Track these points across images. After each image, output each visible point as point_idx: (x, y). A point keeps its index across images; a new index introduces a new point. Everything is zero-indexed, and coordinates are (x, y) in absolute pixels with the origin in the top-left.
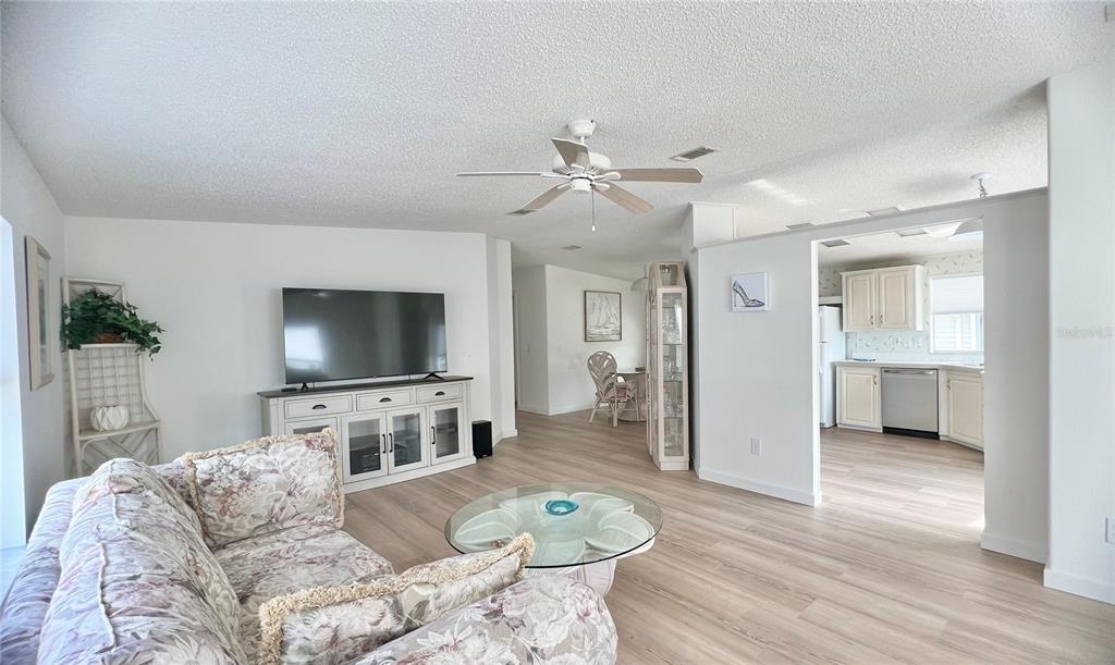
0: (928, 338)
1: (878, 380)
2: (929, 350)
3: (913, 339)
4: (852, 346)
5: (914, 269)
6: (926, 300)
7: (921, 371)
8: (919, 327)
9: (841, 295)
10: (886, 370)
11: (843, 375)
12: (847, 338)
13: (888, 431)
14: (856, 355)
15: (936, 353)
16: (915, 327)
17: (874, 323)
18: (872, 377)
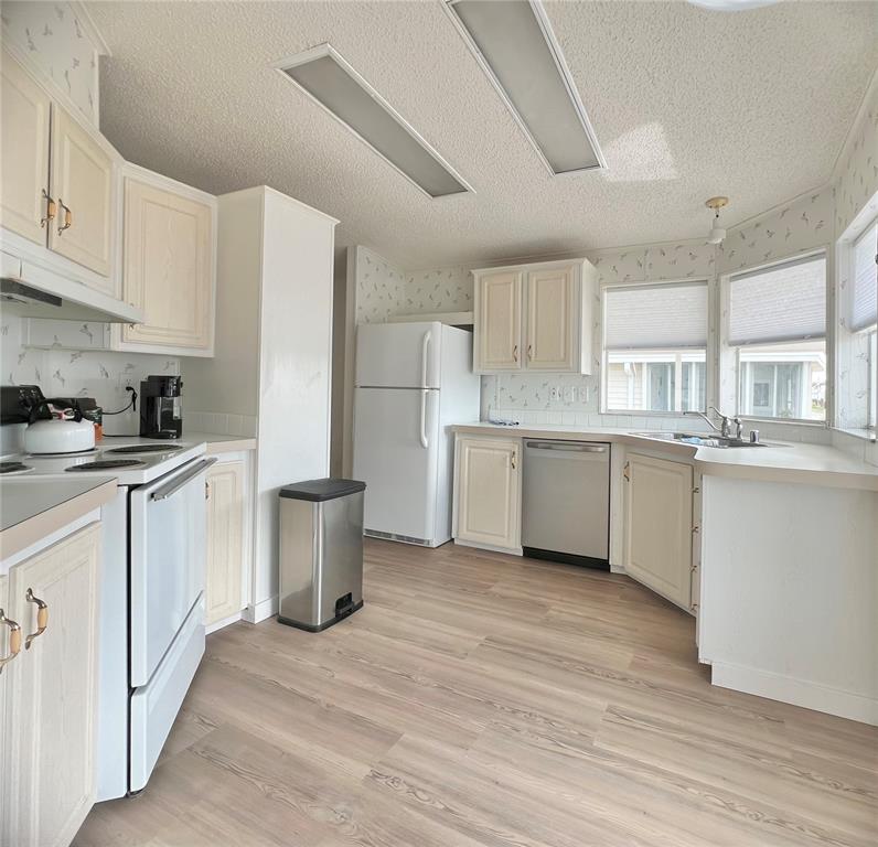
0: (597, 388)
1: (517, 460)
2: (599, 408)
3: (576, 390)
4: (489, 401)
5: (580, 265)
6: (597, 325)
7: (584, 445)
8: (585, 369)
9: (473, 310)
10: (532, 443)
11: (465, 449)
12: (483, 386)
13: (531, 554)
14: (495, 415)
15: (610, 414)
16: (579, 370)
17: (519, 360)
18: (508, 454)
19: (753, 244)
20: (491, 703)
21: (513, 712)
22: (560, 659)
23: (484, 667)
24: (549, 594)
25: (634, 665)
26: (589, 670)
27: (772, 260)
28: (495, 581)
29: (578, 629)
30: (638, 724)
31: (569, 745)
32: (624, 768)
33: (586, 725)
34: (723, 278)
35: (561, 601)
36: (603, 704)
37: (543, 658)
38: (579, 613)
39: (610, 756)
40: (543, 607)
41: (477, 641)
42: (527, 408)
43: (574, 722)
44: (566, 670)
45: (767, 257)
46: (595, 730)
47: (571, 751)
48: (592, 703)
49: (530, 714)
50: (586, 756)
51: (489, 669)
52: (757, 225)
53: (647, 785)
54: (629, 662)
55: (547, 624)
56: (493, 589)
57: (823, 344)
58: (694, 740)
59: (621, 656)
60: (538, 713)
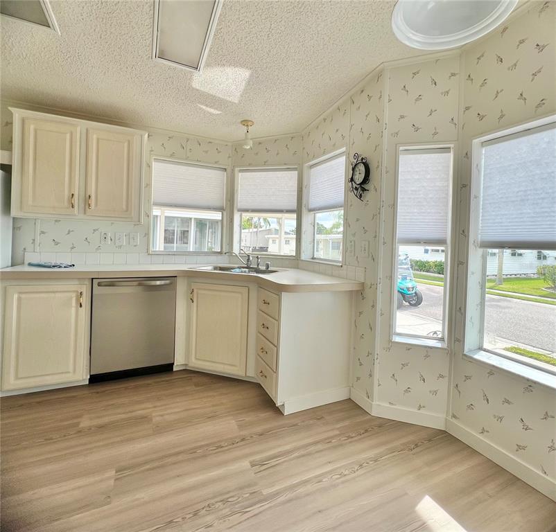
1: (85, 299)
2: (148, 250)
3: (127, 236)
6: (147, 185)
9: (10, 149)
10: (99, 282)
11: (10, 296)
12: (16, 229)
15: (157, 254)
16: (140, 220)
17: (76, 207)
18: (74, 295)
19: (257, 154)
20: (171, 522)
21: (195, 515)
22: (193, 451)
23: (137, 496)
24: (143, 406)
25: (241, 427)
26: (219, 446)
27: (268, 165)
28: (80, 416)
29: (187, 422)
30: (273, 462)
31: (251, 506)
32: (289, 495)
33: (249, 486)
34: (237, 169)
35: (155, 407)
36: (245, 464)
37: (180, 457)
38: (176, 410)
39: (277, 494)
40: (145, 419)
41: (109, 478)
42: (73, 250)
43: (241, 488)
44: (205, 456)
45: (265, 163)
46: (256, 484)
47: (256, 509)
48: (239, 467)
49: (209, 506)
50: (266, 505)
51: (143, 495)
52: (260, 143)
53: (308, 495)
54: (236, 427)
55: (160, 430)
56: (82, 425)
57: (294, 216)
58: (302, 452)
59: (227, 426)
60: (213, 501)
